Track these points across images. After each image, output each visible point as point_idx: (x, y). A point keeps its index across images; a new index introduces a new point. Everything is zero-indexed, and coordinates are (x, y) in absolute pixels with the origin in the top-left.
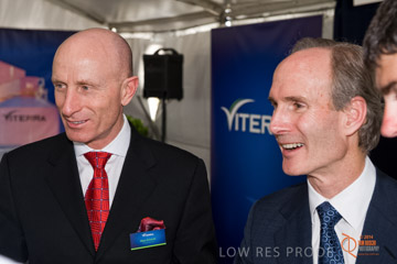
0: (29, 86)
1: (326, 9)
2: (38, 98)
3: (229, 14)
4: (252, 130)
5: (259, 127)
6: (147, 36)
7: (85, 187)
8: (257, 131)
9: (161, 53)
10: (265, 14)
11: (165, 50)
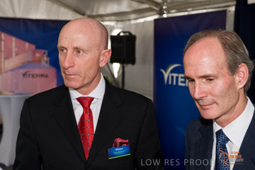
0: (38, 55)
1: (229, 6)
2: (43, 63)
3: (165, 10)
4: (180, 84)
5: (184, 82)
6: (113, 24)
7: (78, 119)
8: (183, 85)
9: (122, 34)
10: (189, 10)
11: (124, 32)
